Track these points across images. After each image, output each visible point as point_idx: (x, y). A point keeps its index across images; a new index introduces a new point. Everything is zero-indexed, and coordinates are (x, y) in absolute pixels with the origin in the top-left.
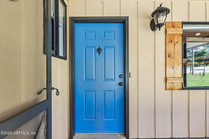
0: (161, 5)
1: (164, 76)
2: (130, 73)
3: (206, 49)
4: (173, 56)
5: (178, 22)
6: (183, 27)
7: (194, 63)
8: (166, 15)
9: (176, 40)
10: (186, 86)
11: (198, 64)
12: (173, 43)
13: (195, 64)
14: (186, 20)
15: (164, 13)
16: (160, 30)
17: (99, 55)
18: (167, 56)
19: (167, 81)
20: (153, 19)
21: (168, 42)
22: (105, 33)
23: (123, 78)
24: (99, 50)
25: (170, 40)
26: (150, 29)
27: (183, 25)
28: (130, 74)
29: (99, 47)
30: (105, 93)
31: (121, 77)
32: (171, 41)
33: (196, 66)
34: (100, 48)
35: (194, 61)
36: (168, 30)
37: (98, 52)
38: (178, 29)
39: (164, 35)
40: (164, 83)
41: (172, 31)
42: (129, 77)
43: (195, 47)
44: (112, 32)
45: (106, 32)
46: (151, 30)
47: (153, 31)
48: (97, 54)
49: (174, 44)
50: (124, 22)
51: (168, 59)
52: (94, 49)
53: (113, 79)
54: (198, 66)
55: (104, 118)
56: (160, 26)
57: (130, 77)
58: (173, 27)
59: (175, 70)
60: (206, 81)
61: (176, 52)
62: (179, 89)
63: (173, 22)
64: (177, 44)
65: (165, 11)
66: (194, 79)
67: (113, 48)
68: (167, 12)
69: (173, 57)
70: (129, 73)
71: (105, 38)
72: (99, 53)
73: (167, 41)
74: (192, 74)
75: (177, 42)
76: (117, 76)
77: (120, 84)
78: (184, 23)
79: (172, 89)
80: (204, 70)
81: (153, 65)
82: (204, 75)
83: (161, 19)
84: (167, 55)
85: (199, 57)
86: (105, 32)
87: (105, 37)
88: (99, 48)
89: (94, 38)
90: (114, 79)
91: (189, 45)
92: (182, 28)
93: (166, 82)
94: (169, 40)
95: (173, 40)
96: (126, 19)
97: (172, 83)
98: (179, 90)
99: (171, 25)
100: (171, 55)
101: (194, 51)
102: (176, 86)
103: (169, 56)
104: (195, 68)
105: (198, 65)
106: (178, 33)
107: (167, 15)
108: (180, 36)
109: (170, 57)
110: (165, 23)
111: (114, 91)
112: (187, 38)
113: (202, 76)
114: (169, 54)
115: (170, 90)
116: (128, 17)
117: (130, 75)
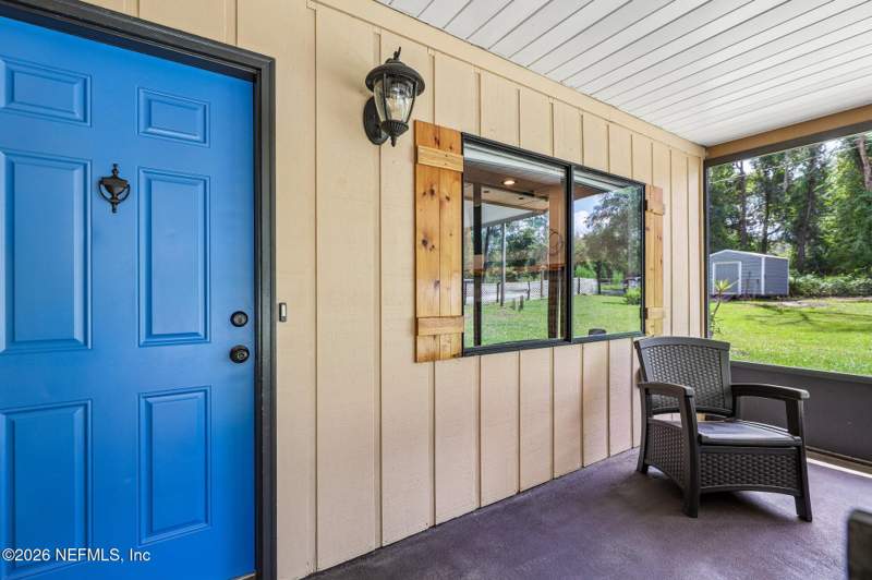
0: (397, 55)
1: (409, 314)
2: (280, 305)
3: (533, 232)
4: (436, 242)
5: (451, 130)
6: (465, 150)
7: (506, 270)
8: (413, 97)
9: (445, 192)
10: (480, 344)
11: (515, 272)
12: (436, 200)
13: (508, 274)
14: (472, 131)
15: (406, 85)
16: (393, 144)
17: (114, 210)
18: (419, 243)
19: (420, 330)
20: (373, 98)
21: (422, 191)
22: (149, 103)
23: (250, 325)
24: (113, 187)
25: (428, 189)
26: (364, 134)
27: (465, 145)
28: (283, 307)
29: (115, 171)
30: (149, 406)
31: (240, 321)
32: (432, 192)
33: (511, 278)
34: (119, 176)
35: (505, 264)
36: (421, 150)
37: (109, 196)
38: (449, 153)
39: (409, 167)
40: (410, 340)
41: (434, 158)
42: (278, 324)
43: (508, 221)
44: (195, 109)
45: (156, 101)
46: (367, 139)
47: (374, 143)
48: (101, 207)
49: (441, 203)
50: (254, 75)
51: (421, 252)
52: (78, 174)
53: (196, 334)
54: (515, 281)
55: (144, 534)
56: (394, 129)
57: (280, 320)
58: (438, 142)
59: (444, 291)
60: (531, 325)
61: (446, 232)
62: (454, 356)
63: (436, 127)
64: (447, 204)
65: (409, 80)
66: (505, 319)
67: (201, 187)
68: (414, 84)
69: (437, 246)
70: (278, 302)
71: (150, 130)
72: (114, 202)
73: (420, 190)
74: (502, 304)
75: (448, 199)
76: (220, 321)
77: (235, 355)
78: (466, 138)
79: (433, 358)
80: (529, 292)
81: (373, 273)
82: (521, 307)
83: (399, 106)
84: (420, 237)
85: (518, 254)
86: (150, 96)
87: (149, 123)
88: (115, 177)
89: (78, 116)
90: (201, 332)
91: (491, 214)
92: (462, 153)
93: (416, 333)
94: (425, 187)
95: (435, 188)
96: (263, 67)
97: (435, 336)
98: (454, 360)
99: (430, 135)
100: (432, 240)
101: (507, 233)
102: (445, 346)
103: (425, 243)
104: (507, 285)
105: (514, 276)
106: (450, 166)
107: (417, 98)
108: (457, 179)
109: (429, 245)
110: (410, 124)
111: (206, 391)
112: (483, 189)
113: (517, 308)
114: (426, 235)
115: (426, 361)
116: (272, 62)
117: (284, 314)
